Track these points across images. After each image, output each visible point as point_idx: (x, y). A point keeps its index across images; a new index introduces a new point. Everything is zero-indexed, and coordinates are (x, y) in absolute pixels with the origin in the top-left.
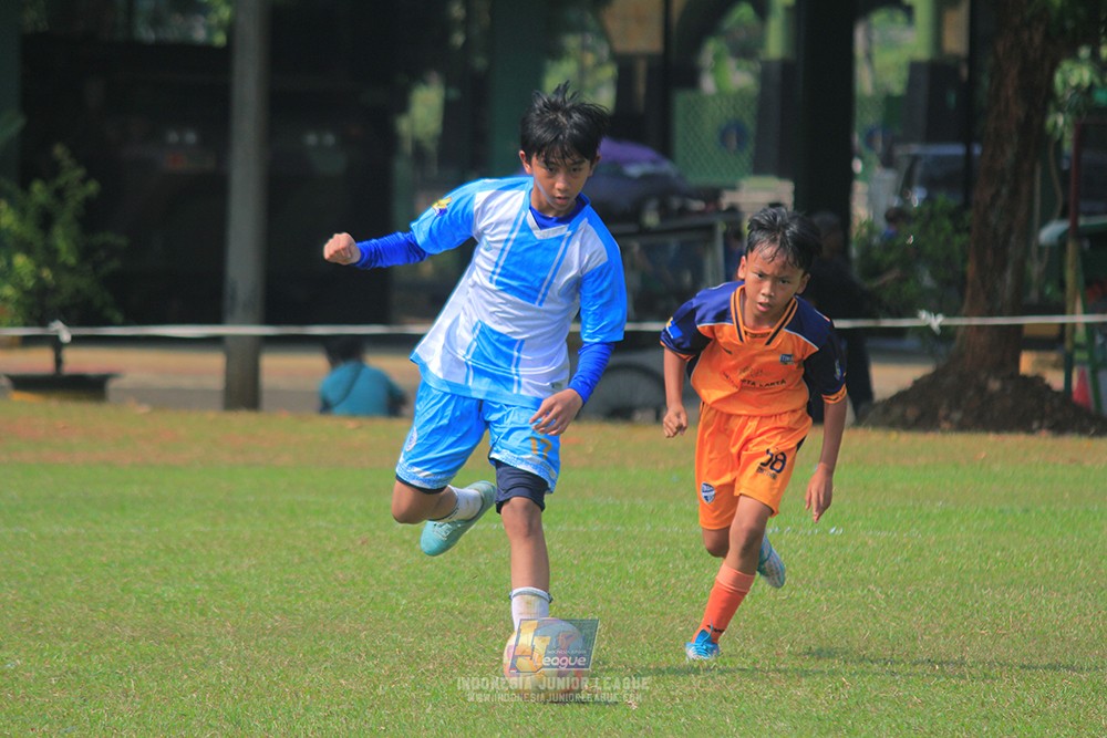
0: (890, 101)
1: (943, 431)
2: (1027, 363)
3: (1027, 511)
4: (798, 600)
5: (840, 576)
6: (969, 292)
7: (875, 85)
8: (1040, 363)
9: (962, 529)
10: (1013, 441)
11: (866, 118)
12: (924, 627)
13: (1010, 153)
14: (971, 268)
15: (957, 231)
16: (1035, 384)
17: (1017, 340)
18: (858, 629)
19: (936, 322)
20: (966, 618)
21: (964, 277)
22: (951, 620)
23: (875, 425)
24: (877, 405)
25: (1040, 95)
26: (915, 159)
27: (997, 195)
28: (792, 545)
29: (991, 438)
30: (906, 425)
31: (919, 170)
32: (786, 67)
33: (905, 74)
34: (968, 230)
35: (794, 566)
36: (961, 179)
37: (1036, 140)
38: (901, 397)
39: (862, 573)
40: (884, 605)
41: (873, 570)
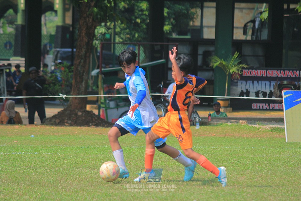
0: (51, 36)
1: (66, 126)
2: (88, 107)
3: (88, 147)
4: (26, 172)
5: (37, 166)
6: (73, 88)
7: (47, 32)
8: (92, 107)
9: (71, 152)
10: (84, 129)
11: (45, 41)
12: (60, 179)
13: (84, 51)
14: (73, 82)
15: (70, 72)
16: (90, 113)
17: (86, 101)
18: (42, 180)
19: (64, 96)
20: (72, 176)
21: (71, 84)
22: (67, 177)
23: (47, 125)
24: (47, 119)
25: (91, 36)
26: (58, 52)
27: (80, 62)
28: (24, 157)
29: (79, 128)
30: (56, 124)
31: (59, 55)
32: (22, 26)
33: (55, 29)
34: (72, 71)
35: (25, 163)
36: (71, 57)
37: (90, 48)
38: (55, 117)
39: (44, 165)
40: (49, 173)
41: (47, 164)
